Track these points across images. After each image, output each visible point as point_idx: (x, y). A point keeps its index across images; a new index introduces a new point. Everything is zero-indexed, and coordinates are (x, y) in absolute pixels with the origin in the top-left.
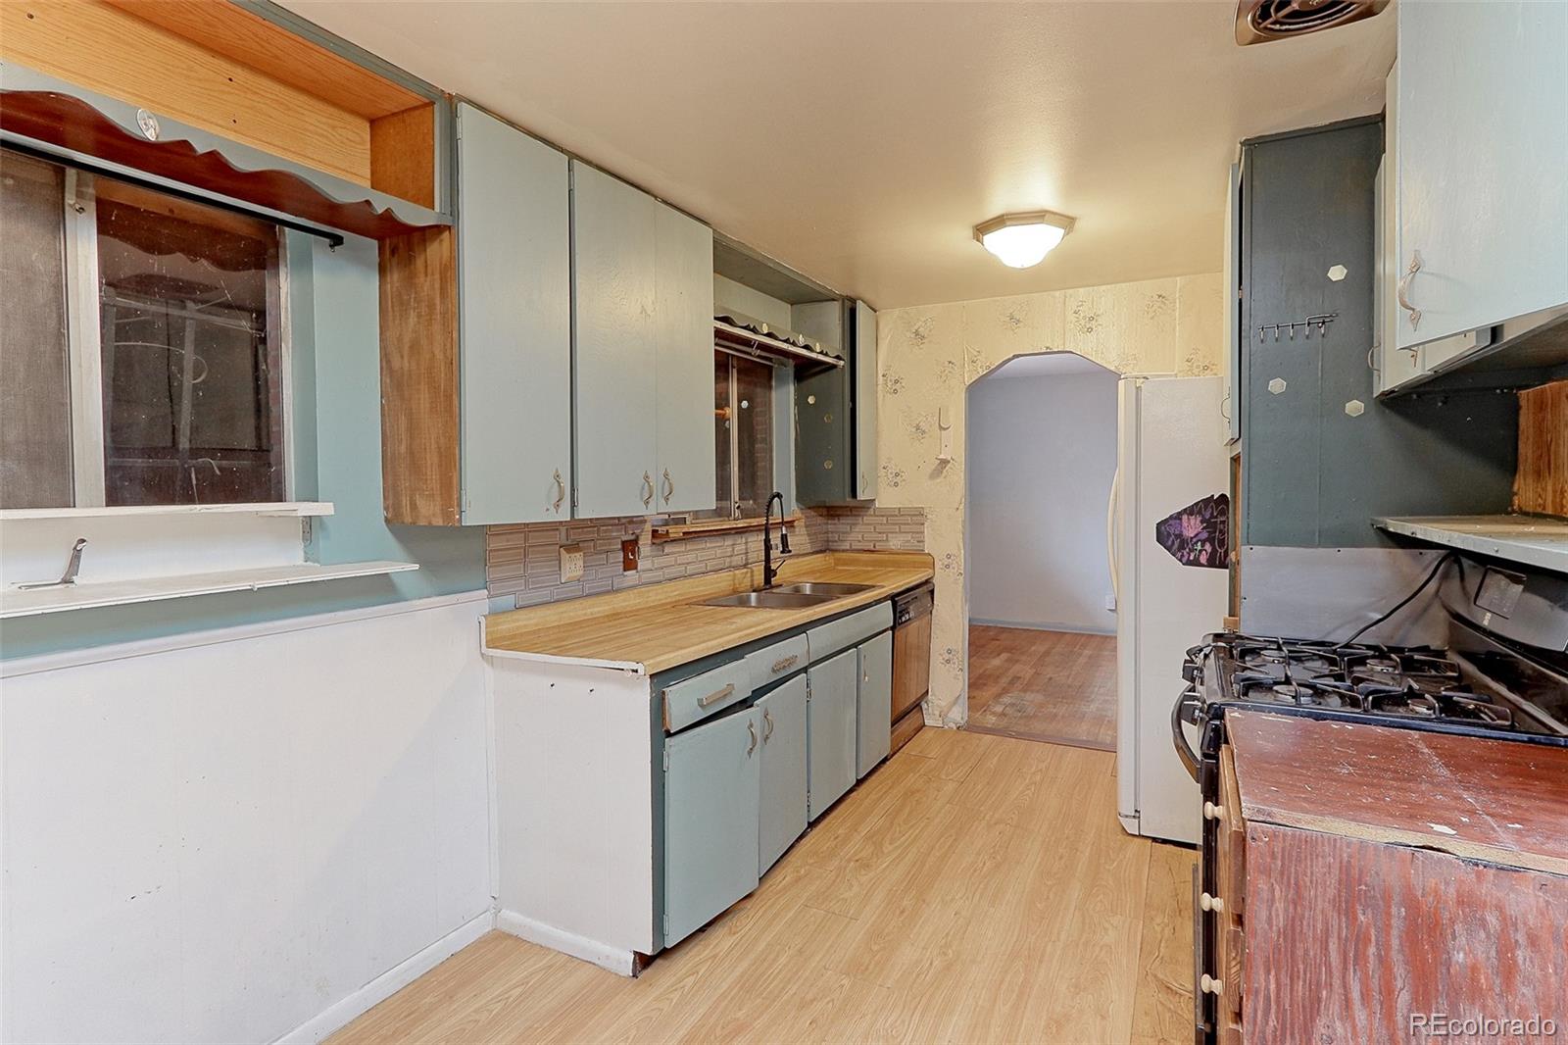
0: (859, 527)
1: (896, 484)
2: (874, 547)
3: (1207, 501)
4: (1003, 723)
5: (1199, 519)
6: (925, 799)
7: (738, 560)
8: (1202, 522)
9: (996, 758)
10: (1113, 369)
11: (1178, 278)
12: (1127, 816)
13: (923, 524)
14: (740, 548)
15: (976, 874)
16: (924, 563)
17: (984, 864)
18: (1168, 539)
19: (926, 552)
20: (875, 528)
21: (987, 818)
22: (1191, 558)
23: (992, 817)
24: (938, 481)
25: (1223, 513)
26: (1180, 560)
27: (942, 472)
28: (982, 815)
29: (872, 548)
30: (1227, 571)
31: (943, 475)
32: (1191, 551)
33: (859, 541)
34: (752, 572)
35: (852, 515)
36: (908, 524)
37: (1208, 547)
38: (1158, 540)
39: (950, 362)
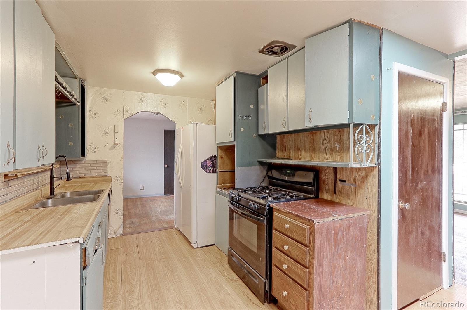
0: (77, 168)
1: (95, 152)
2: (85, 176)
3: (212, 157)
4: (133, 230)
5: (210, 161)
6: (131, 262)
7: (35, 186)
8: (211, 162)
9: (142, 241)
10: (171, 119)
11: (188, 98)
12: (194, 244)
13: (107, 166)
14: (36, 180)
15: (169, 276)
16: (108, 180)
17: (168, 273)
18: (204, 166)
19: (108, 176)
20: (85, 168)
21: (156, 259)
22: (209, 171)
23: (157, 258)
24: (113, 151)
25: (215, 159)
26: (206, 172)
27: (115, 148)
28: (154, 259)
29: (84, 176)
30: (216, 174)
31: (115, 149)
32: (209, 169)
33: (77, 174)
34: (42, 190)
35: (73, 164)
36: (101, 166)
37: (212, 168)
38: (201, 167)
39: (118, 110)
